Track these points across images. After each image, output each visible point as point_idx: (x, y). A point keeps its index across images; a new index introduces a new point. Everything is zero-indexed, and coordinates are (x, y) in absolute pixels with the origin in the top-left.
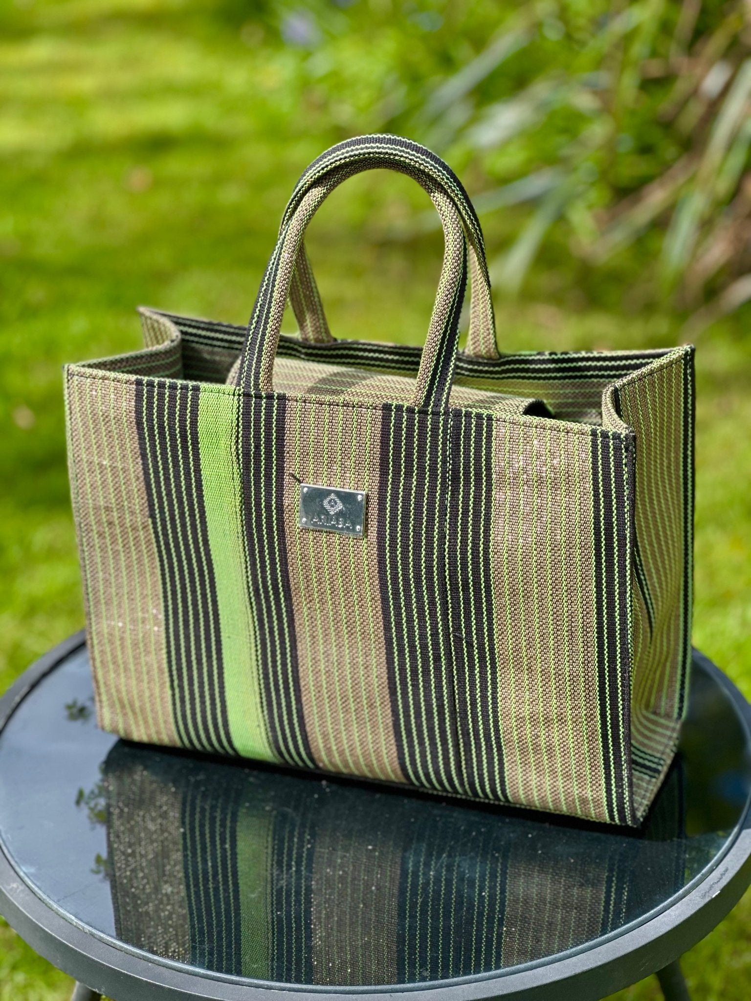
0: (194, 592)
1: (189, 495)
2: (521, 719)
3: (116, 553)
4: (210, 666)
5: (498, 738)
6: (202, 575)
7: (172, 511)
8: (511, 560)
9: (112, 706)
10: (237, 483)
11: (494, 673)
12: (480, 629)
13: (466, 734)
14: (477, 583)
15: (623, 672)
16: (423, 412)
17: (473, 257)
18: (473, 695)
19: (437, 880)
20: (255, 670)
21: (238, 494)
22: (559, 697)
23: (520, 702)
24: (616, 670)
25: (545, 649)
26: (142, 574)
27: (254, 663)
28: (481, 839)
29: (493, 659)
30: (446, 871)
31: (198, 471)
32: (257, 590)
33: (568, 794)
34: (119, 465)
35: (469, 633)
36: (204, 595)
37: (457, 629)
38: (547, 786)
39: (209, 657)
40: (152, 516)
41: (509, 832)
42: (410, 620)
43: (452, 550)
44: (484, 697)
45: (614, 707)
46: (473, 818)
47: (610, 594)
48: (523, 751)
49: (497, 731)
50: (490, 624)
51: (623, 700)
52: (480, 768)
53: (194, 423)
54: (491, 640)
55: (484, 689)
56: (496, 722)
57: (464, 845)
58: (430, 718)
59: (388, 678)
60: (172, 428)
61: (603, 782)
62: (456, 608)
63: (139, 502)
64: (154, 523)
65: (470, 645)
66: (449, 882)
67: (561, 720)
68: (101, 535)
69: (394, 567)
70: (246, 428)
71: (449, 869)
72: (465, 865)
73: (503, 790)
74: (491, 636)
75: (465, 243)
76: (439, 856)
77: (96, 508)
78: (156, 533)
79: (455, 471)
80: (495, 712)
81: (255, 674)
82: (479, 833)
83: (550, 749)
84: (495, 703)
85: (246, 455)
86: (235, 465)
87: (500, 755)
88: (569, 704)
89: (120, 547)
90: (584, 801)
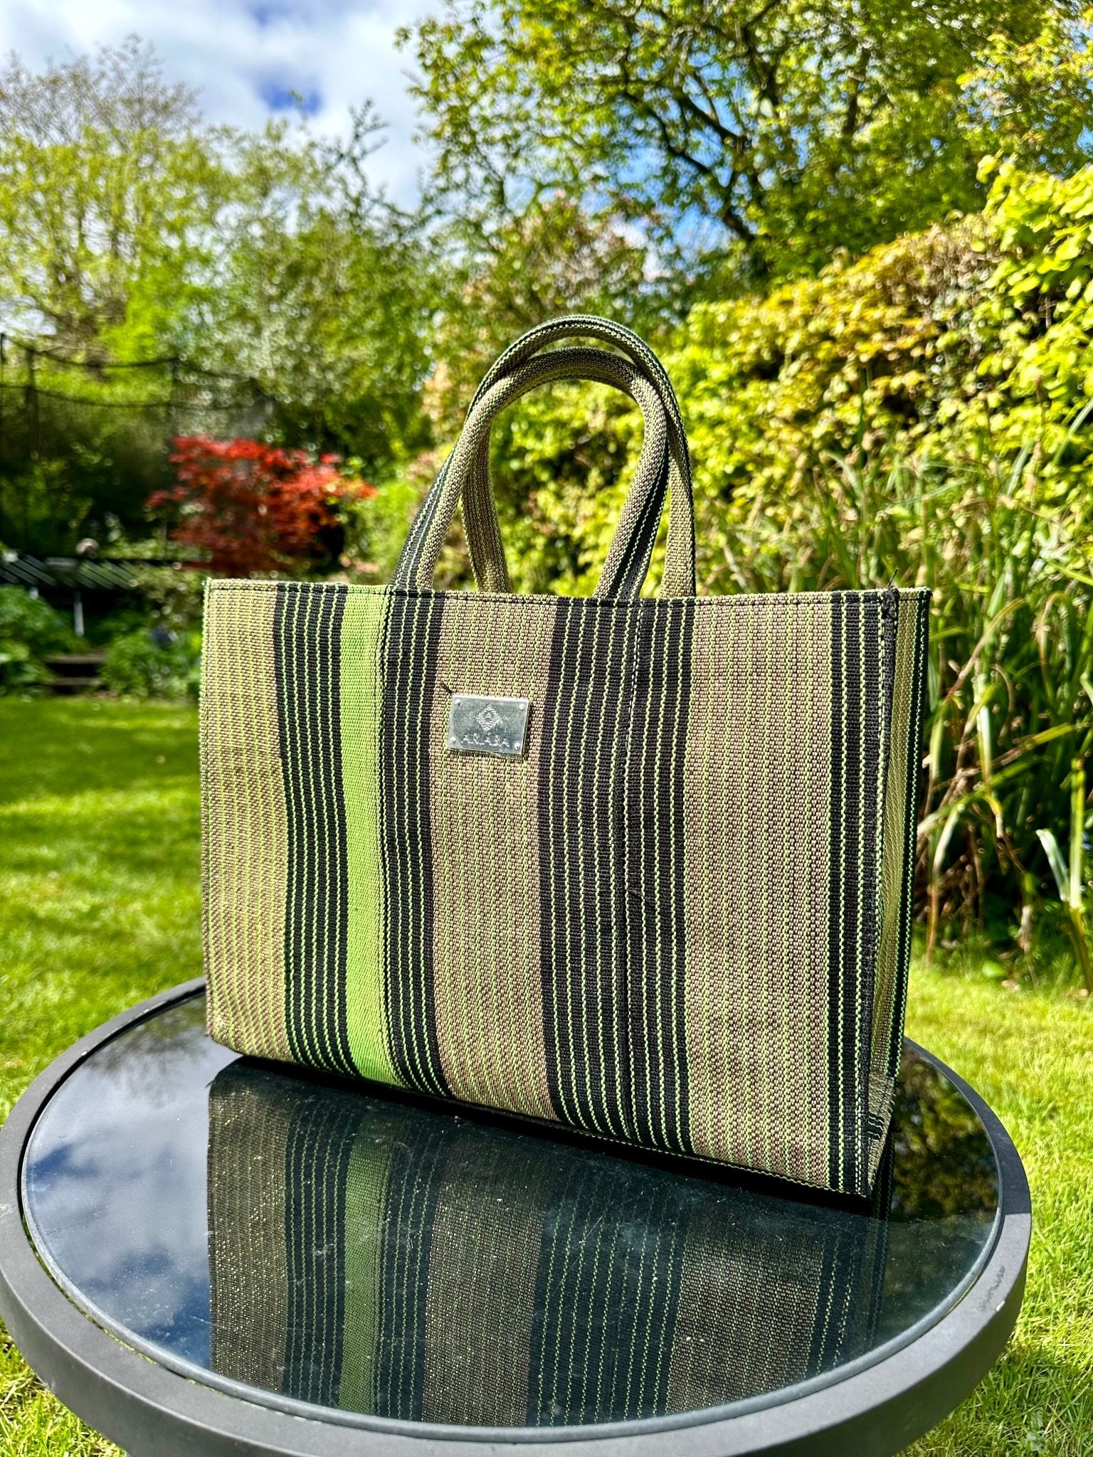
0: (322, 852)
1: (325, 720)
2: (715, 1021)
3: (242, 809)
4: (332, 950)
5: (682, 1051)
6: (332, 829)
7: (304, 744)
8: (713, 782)
9: (223, 1007)
10: (379, 700)
11: (681, 951)
12: (665, 884)
13: (639, 1044)
14: (664, 816)
15: (866, 952)
16: (607, 604)
17: (675, 472)
18: (651, 985)
19: (589, 1253)
20: (381, 951)
21: (379, 712)
22: (772, 988)
23: (715, 994)
24: (854, 950)
25: (754, 913)
26: (267, 835)
27: (382, 941)
28: (652, 1200)
29: (680, 930)
30: (602, 1241)
31: (336, 688)
32: (391, 842)
33: (775, 1142)
34: (252, 693)
35: (650, 891)
36: (333, 855)
37: (635, 884)
38: (746, 1127)
39: (332, 938)
40: (283, 756)
41: (690, 1196)
42: (574, 873)
43: (635, 771)
44: (666, 986)
45: (849, 1009)
46: (639, 1175)
47: (852, 829)
48: (716, 1071)
49: (681, 1039)
50: (680, 876)
51: (862, 997)
52: (655, 1098)
53: (337, 630)
54: (680, 899)
55: (666, 975)
56: (681, 1024)
57: (628, 1207)
58: (592, 1019)
59: (542, 958)
60: (312, 639)
61: (826, 1124)
62: (635, 853)
63: (270, 740)
64: (285, 764)
65: (650, 908)
66: (604, 1257)
67: (773, 1023)
68: (227, 786)
69: (558, 798)
70: (396, 631)
71: (606, 1239)
72: (628, 1234)
73: (685, 1133)
74: (679, 895)
75: (666, 457)
76: (593, 1221)
77: (225, 752)
78: (286, 777)
79: (643, 672)
80: (680, 1010)
81: (381, 959)
82: (650, 1193)
83: (754, 1070)
84: (680, 996)
85: (392, 664)
86: (379, 677)
87: (684, 1078)
88: (785, 999)
89: (247, 801)
90: (796, 1153)
